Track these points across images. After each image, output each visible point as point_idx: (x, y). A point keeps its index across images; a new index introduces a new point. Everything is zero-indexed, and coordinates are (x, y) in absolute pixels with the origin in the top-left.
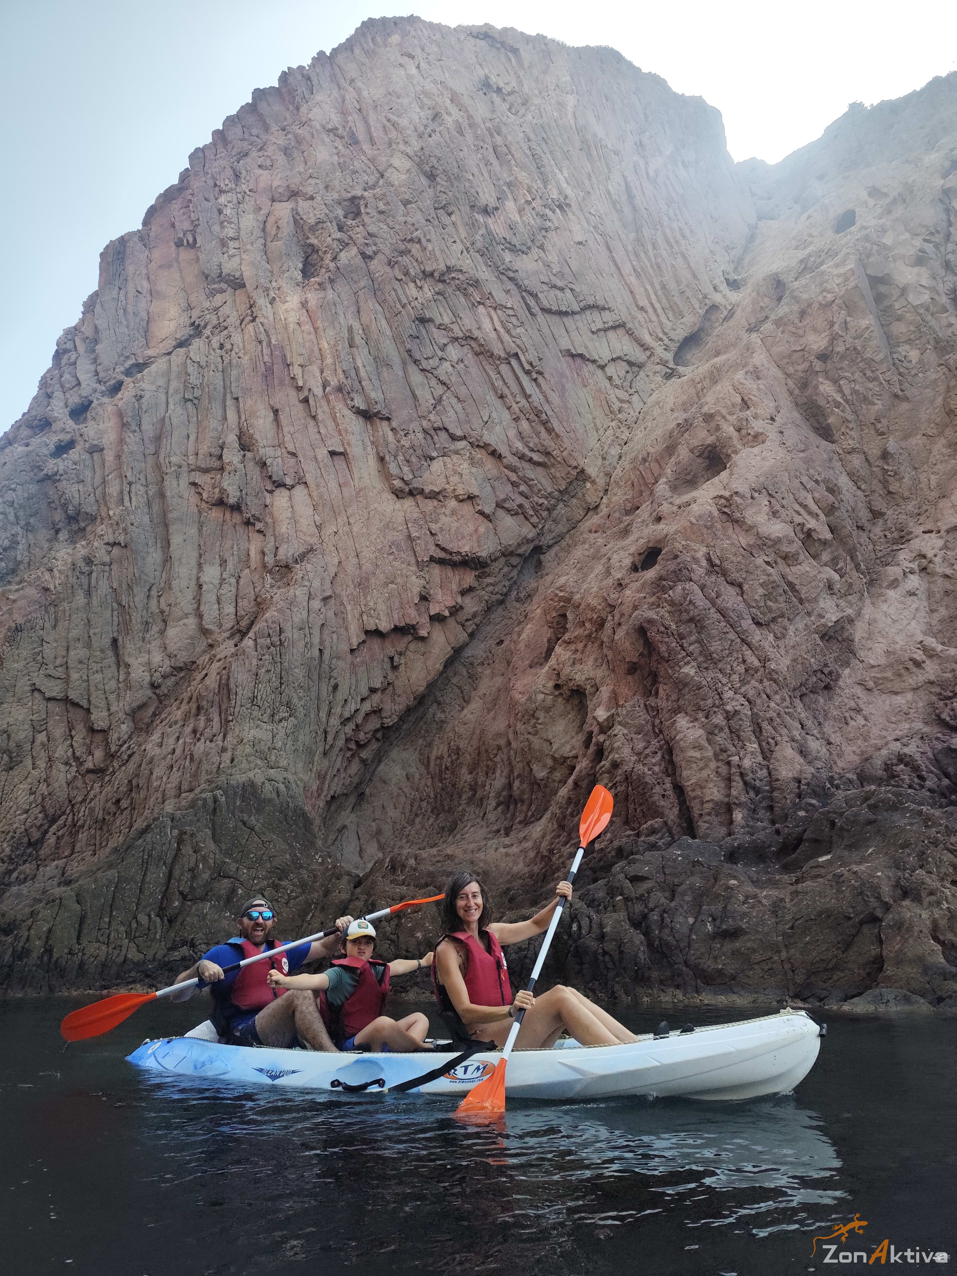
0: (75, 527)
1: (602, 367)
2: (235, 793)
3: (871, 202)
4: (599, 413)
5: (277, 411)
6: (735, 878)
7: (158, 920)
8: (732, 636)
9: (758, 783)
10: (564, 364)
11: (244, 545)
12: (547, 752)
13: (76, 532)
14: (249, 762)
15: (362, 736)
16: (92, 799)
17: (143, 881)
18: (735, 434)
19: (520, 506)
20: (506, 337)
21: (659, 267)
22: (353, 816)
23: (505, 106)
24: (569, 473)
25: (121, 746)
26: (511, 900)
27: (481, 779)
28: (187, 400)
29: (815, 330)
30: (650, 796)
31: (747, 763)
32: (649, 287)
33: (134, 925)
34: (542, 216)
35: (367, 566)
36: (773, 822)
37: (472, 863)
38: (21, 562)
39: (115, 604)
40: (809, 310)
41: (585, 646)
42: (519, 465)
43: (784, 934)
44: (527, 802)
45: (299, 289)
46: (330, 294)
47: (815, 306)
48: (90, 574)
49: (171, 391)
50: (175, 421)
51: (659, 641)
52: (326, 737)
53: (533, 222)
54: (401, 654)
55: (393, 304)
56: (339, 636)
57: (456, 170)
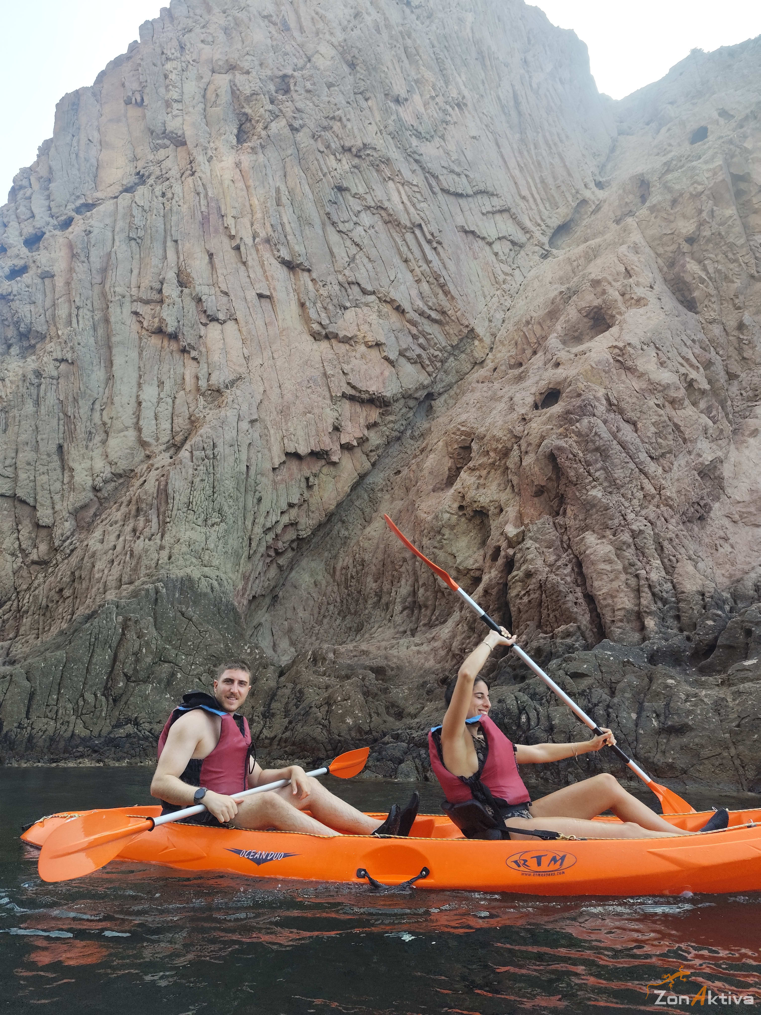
0: (25, 344)
1: (490, 244)
2: (175, 587)
3: (722, 121)
4: (486, 283)
5: (212, 254)
6: (672, 677)
7: (103, 698)
8: (632, 465)
9: (664, 594)
10: (459, 238)
11: (180, 370)
12: (451, 564)
13: (27, 349)
14: (185, 560)
15: (280, 544)
16: (36, 588)
17: (90, 662)
18: (620, 298)
19: (419, 356)
20: (412, 210)
21: (539, 164)
22: (267, 615)
23: (414, 17)
24: (461, 331)
25: (64, 541)
26: (429, 692)
27: (386, 587)
28: (131, 239)
29: (684, 216)
30: (564, 603)
31: (654, 576)
32: (530, 180)
33: (81, 703)
34: (444, 111)
35: (289, 397)
36: (681, 630)
37: (386, 658)
39: (61, 414)
40: (680, 200)
41: (489, 473)
42: (419, 321)
43: (731, 732)
44: (431, 608)
45: (234, 151)
46: (261, 158)
47: (686, 196)
48: (39, 385)
49: (117, 229)
50: (120, 256)
51: (568, 467)
52: (250, 544)
53: (436, 115)
54: (315, 476)
55: (315, 172)
56: (263, 455)
57: (373, 62)
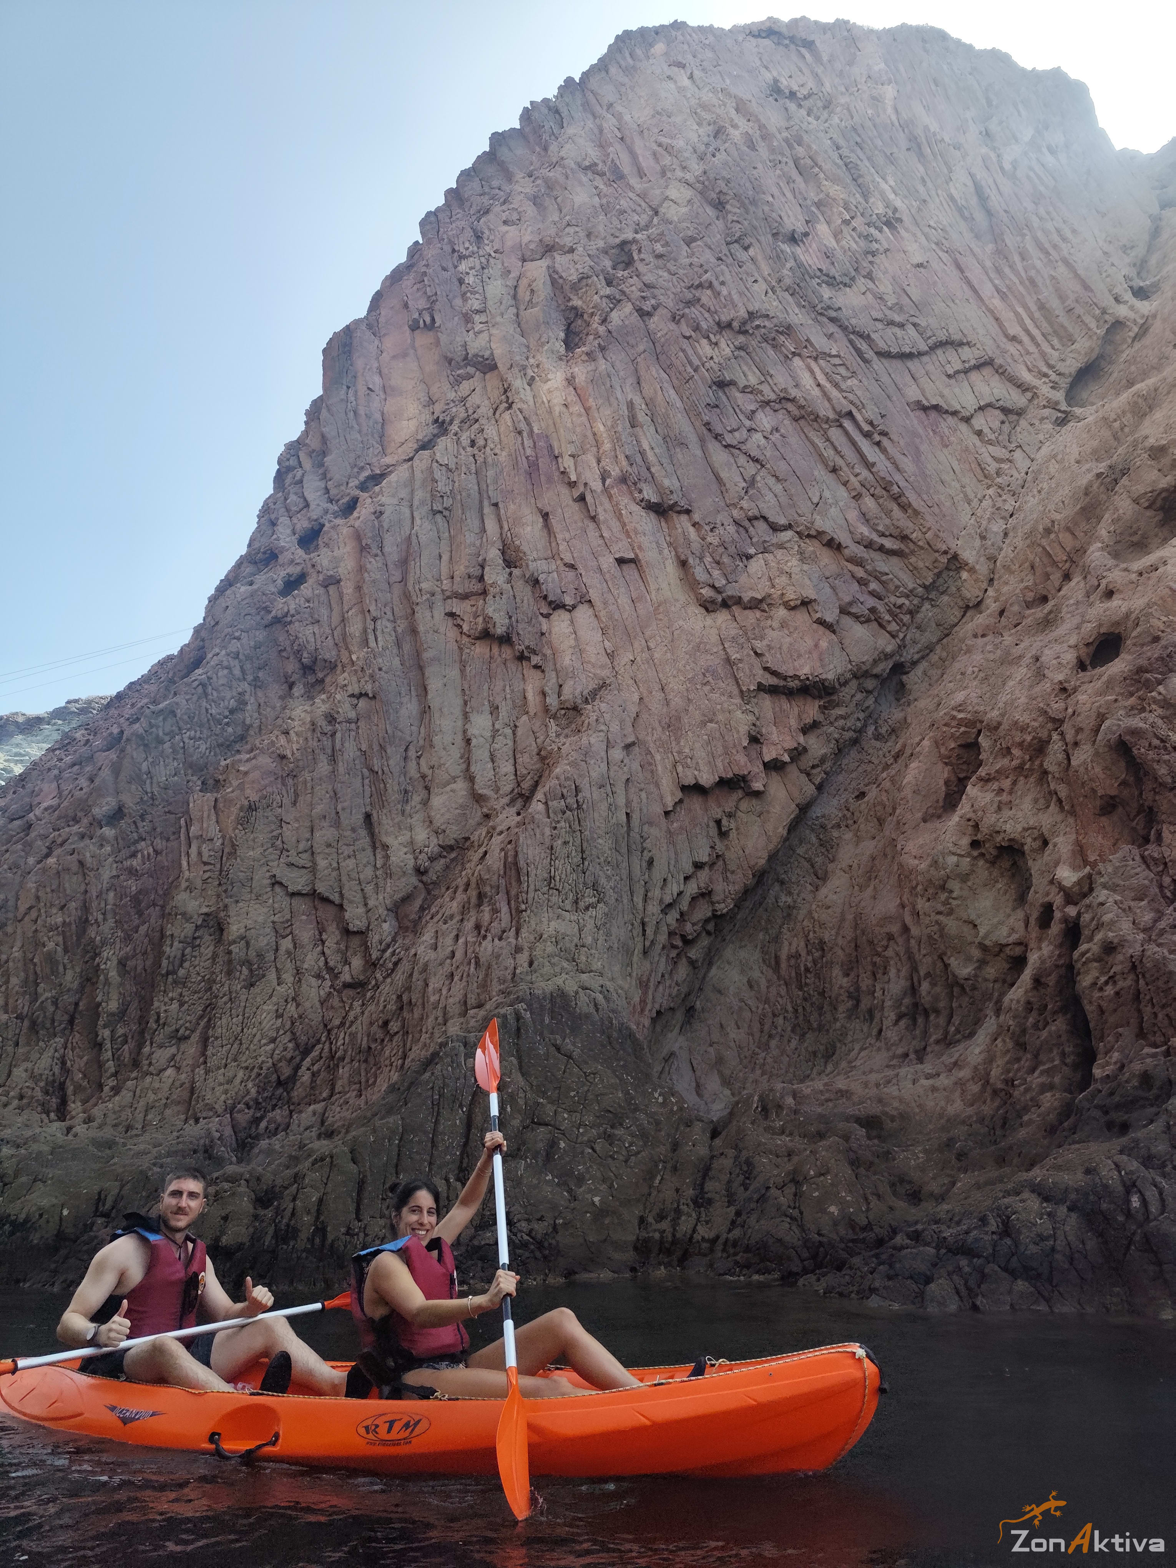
0: (311, 679)
1: (967, 420)
2: (542, 1007)
4: (968, 480)
5: (547, 514)
10: (914, 420)
11: (518, 686)
12: (970, 939)
13: (313, 685)
14: (553, 965)
15: (688, 927)
16: (352, 1023)
17: (435, 1130)
19: (873, 610)
20: (834, 393)
21: (1032, 281)
22: (681, 1039)
23: (803, 112)
24: (936, 561)
25: (384, 951)
26: (960, 1156)
27: (865, 983)
28: (435, 513)
32: (1020, 310)
34: (866, 237)
35: (677, 702)
37: (880, 1101)
38: (251, 726)
39: (365, 770)
41: (1014, 783)
42: (866, 556)
44: (945, 1012)
45: (563, 363)
46: (602, 365)
48: (333, 734)
49: (416, 503)
50: (423, 539)
51: (1153, 760)
52: (644, 931)
53: (854, 246)
54: (730, 815)
55: (681, 368)
56: (648, 794)
57: (751, 193)
